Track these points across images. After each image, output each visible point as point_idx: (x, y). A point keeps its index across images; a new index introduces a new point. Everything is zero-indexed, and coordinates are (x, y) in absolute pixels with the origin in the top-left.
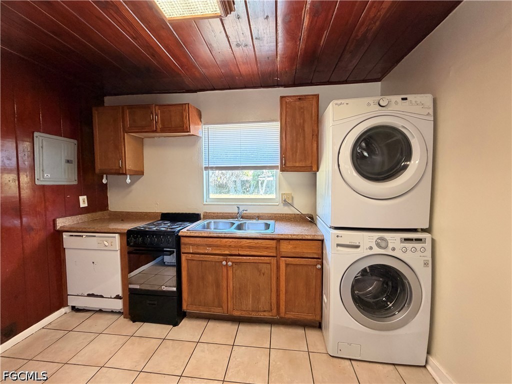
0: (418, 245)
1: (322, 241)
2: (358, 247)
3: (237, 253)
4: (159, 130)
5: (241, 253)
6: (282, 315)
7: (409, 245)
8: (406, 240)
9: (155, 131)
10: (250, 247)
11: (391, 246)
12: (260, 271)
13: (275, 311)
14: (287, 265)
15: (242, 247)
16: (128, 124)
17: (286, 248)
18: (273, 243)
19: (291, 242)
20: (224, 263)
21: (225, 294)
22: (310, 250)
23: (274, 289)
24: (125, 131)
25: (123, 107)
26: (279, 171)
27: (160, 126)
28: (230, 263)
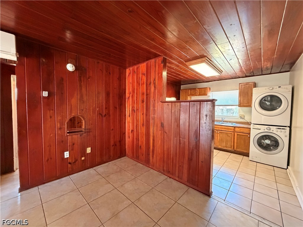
0: (283, 130)
1: (250, 128)
2: (260, 129)
3: (221, 130)
4: (198, 95)
5: (222, 130)
6: (235, 149)
7: (279, 130)
8: (278, 128)
9: (197, 95)
10: (225, 128)
11: (272, 130)
12: (228, 135)
13: (232, 148)
14: (237, 135)
15: (222, 128)
16: (189, 94)
17: (237, 129)
18: (233, 128)
19: (239, 128)
20: (217, 132)
21: (216, 141)
22: (246, 131)
23: (233, 141)
24: (188, 96)
25: (188, 89)
26: (238, 106)
27: (198, 94)
28: (219, 132)
